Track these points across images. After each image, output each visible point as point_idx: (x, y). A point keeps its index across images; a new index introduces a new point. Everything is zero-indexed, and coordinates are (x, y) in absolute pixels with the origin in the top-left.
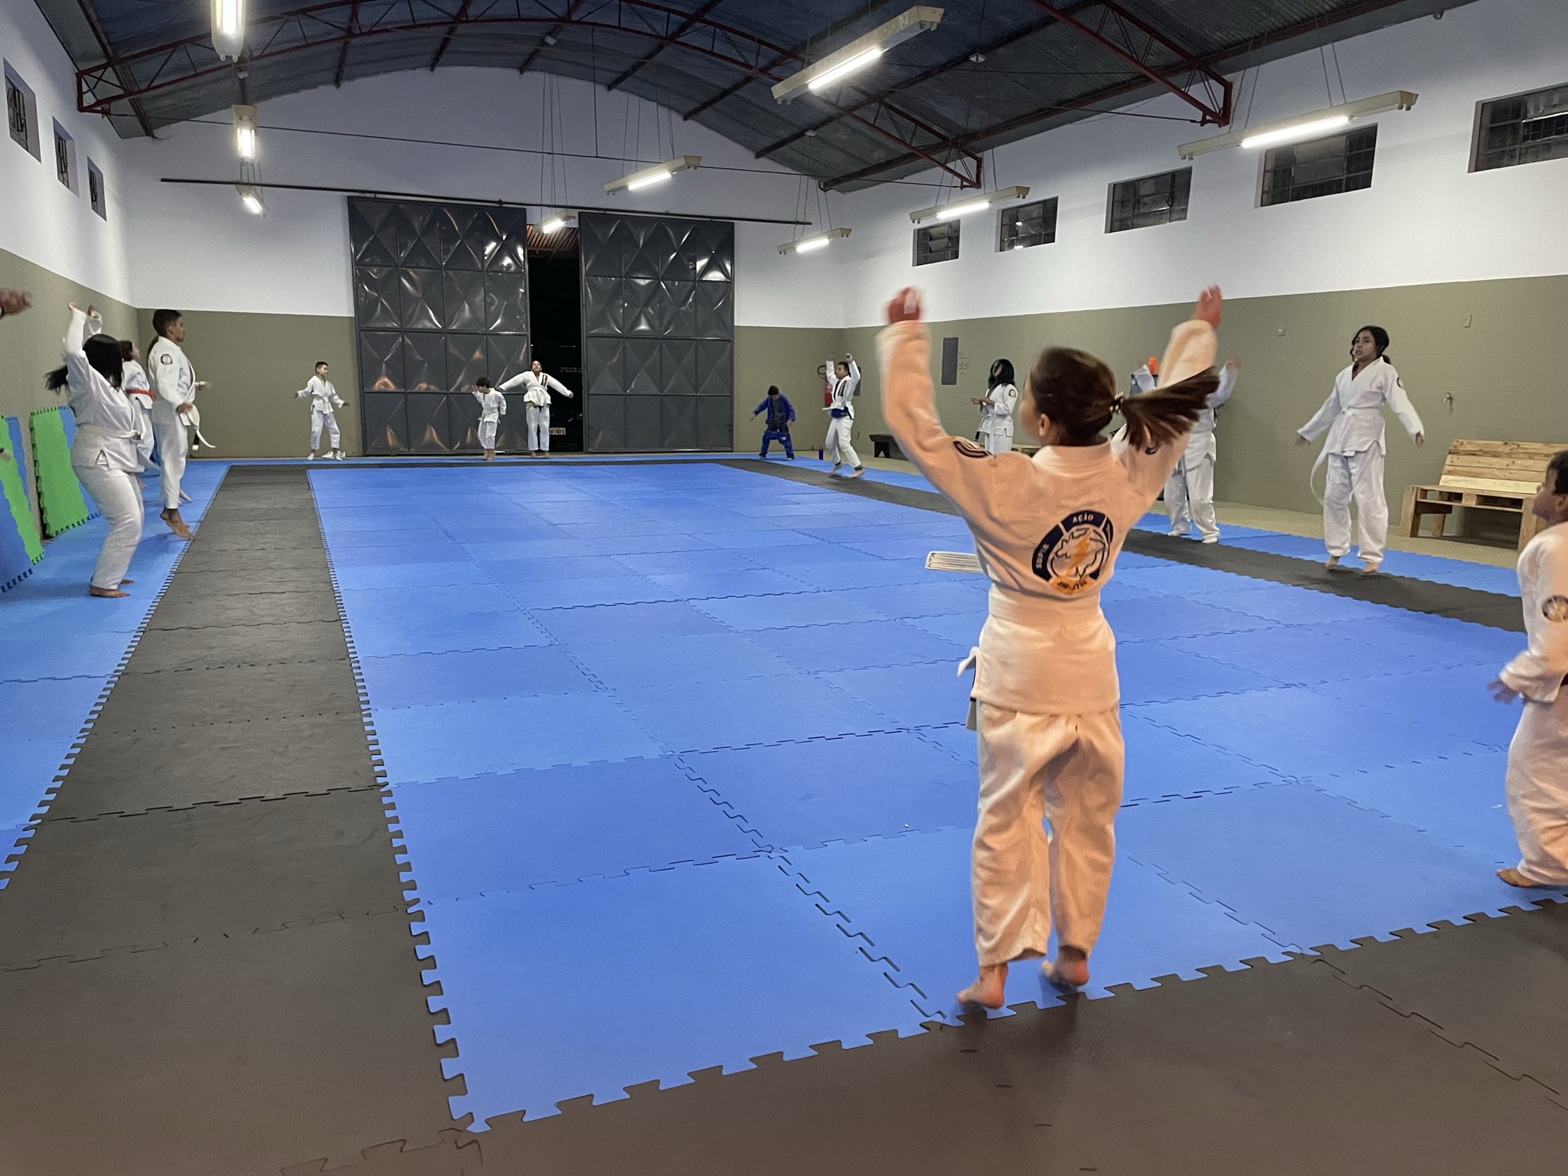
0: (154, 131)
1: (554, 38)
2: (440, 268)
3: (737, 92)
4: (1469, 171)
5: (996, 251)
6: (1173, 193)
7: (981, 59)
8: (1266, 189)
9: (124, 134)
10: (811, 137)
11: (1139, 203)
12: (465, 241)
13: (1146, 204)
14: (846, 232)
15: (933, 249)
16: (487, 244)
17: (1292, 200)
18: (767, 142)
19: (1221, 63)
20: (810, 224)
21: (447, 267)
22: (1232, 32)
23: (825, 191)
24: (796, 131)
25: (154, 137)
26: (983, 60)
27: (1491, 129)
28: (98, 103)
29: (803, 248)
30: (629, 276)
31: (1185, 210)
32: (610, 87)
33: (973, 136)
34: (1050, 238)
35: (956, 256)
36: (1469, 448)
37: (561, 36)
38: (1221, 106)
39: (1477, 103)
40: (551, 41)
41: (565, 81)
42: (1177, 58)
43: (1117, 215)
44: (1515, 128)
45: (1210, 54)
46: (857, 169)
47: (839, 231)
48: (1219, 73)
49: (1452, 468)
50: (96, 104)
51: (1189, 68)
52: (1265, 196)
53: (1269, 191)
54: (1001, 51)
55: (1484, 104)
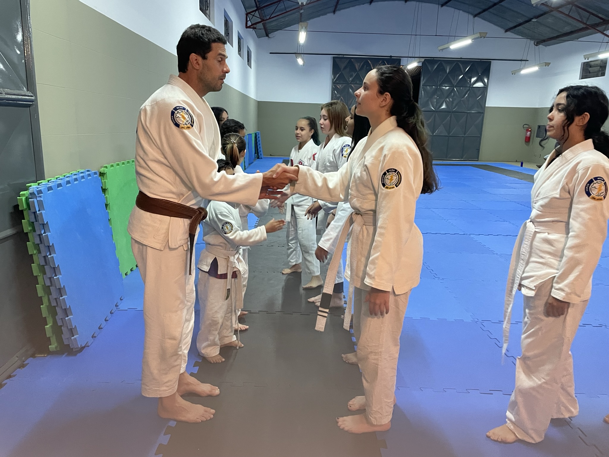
0: (269, 35)
9: (259, 36)
10: (534, 22)
14: (547, 64)
15: (591, 72)
20: (529, 61)
23: (537, 46)
24: (527, 19)
28: (252, 25)
29: (524, 72)
30: (441, 85)
32: (442, 6)
35: (603, 75)
46: (555, 35)
47: (544, 64)
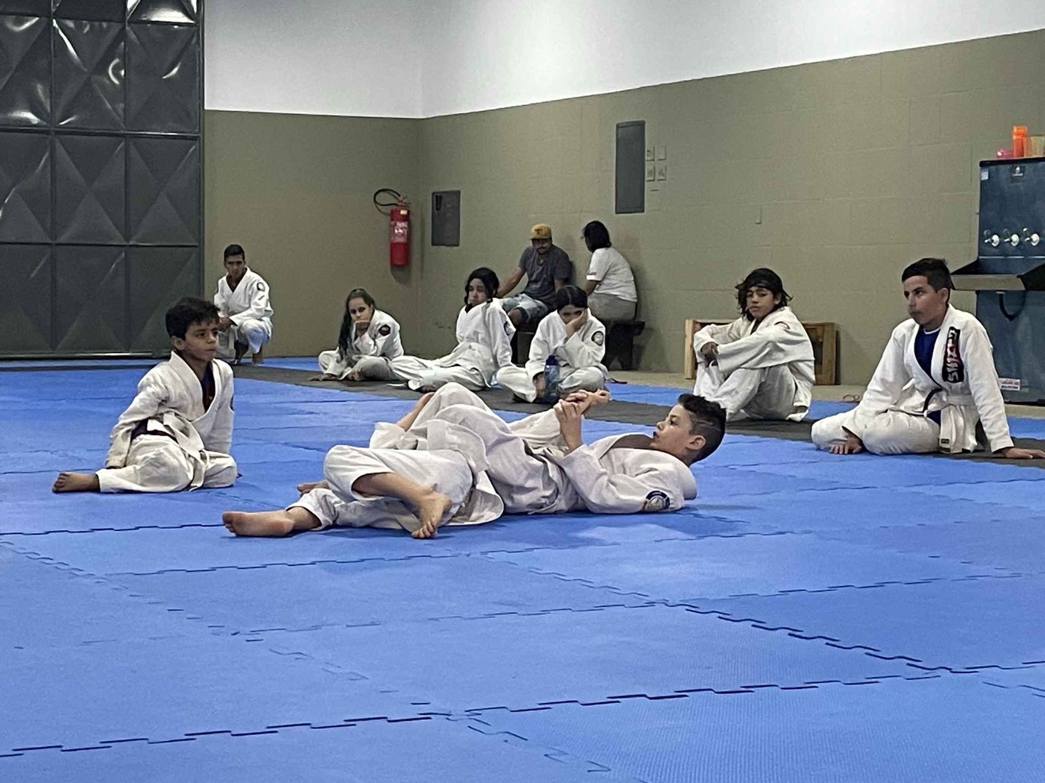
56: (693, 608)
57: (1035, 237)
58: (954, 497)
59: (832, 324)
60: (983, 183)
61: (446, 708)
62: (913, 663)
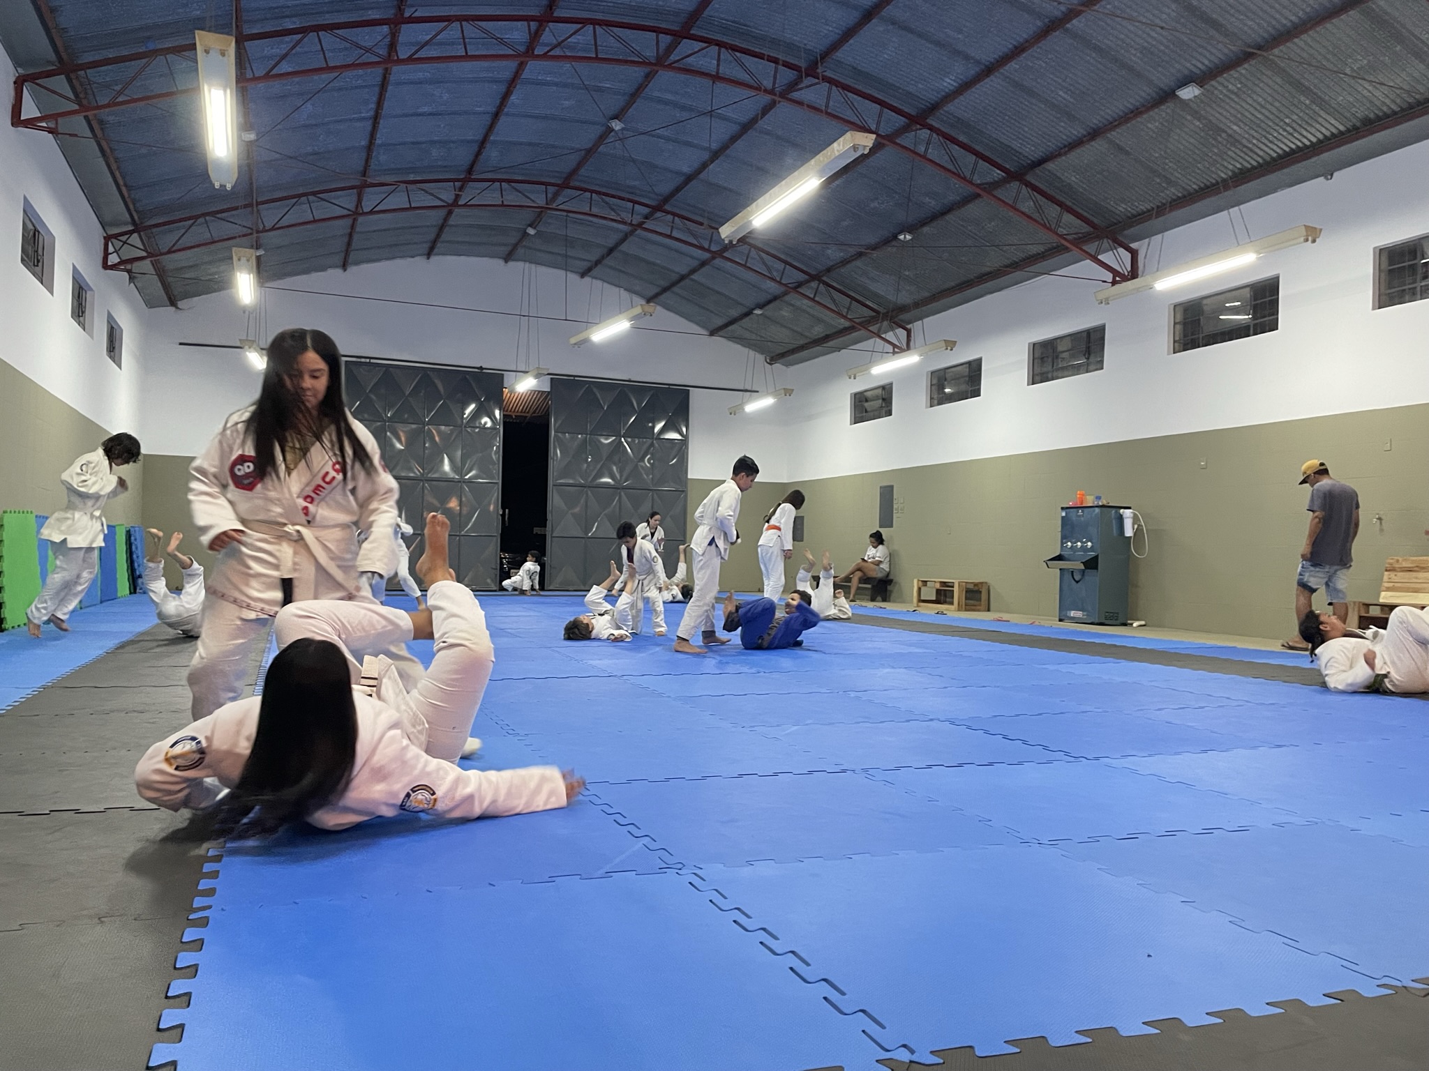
0: (179, 303)
1: (535, 228)
2: (424, 424)
3: (692, 277)
4: (1374, 309)
5: (926, 407)
6: (1089, 347)
7: (908, 237)
8: (1177, 338)
9: (150, 304)
10: (757, 315)
11: (1057, 357)
12: (448, 401)
13: (1064, 358)
14: (788, 392)
15: (868, 410)
16: (468, 405)
17: (1203, 346)
18: (720, 322)
19: (1126, 232)
20: (757, 392)
21: (429, 423)
22: (1136, 204)
23: (771, 364)
24: (745, 310)
25: (177, 308)
26: (910, 238)
27: (1390, 271)
28: (122, 262)
29: (750, 407)
30: (594, 435)
31: (1102, 362)
32: (583, 275)
33: (903, 309)
34: (977, 393)
35: (889, 413)
36: (1405, 564)
37: (541, 228)
38: (1129, 269)
39: (1375, 248)
40: (531, 231)
41: (542, 270)
42: (1086, 228)
43: (1038, 370)
44: (1413, 268)
45: (1116, 224)
46: (799, 343)
47: (783, 392)
48: (1125, 242)
49: (1391, 585)
50: (119, 263)
51: (1099, 238)
52: (1176, 344)
53: (1180, 339)
54: (926, 229)
55: (1381, 250)
56: (953, 723)
57: (1089, 544)
58: (1064, 671)
59: (986, 583)
60: (1063, 517)
61: (853, 767)
62: (1067, 754)
